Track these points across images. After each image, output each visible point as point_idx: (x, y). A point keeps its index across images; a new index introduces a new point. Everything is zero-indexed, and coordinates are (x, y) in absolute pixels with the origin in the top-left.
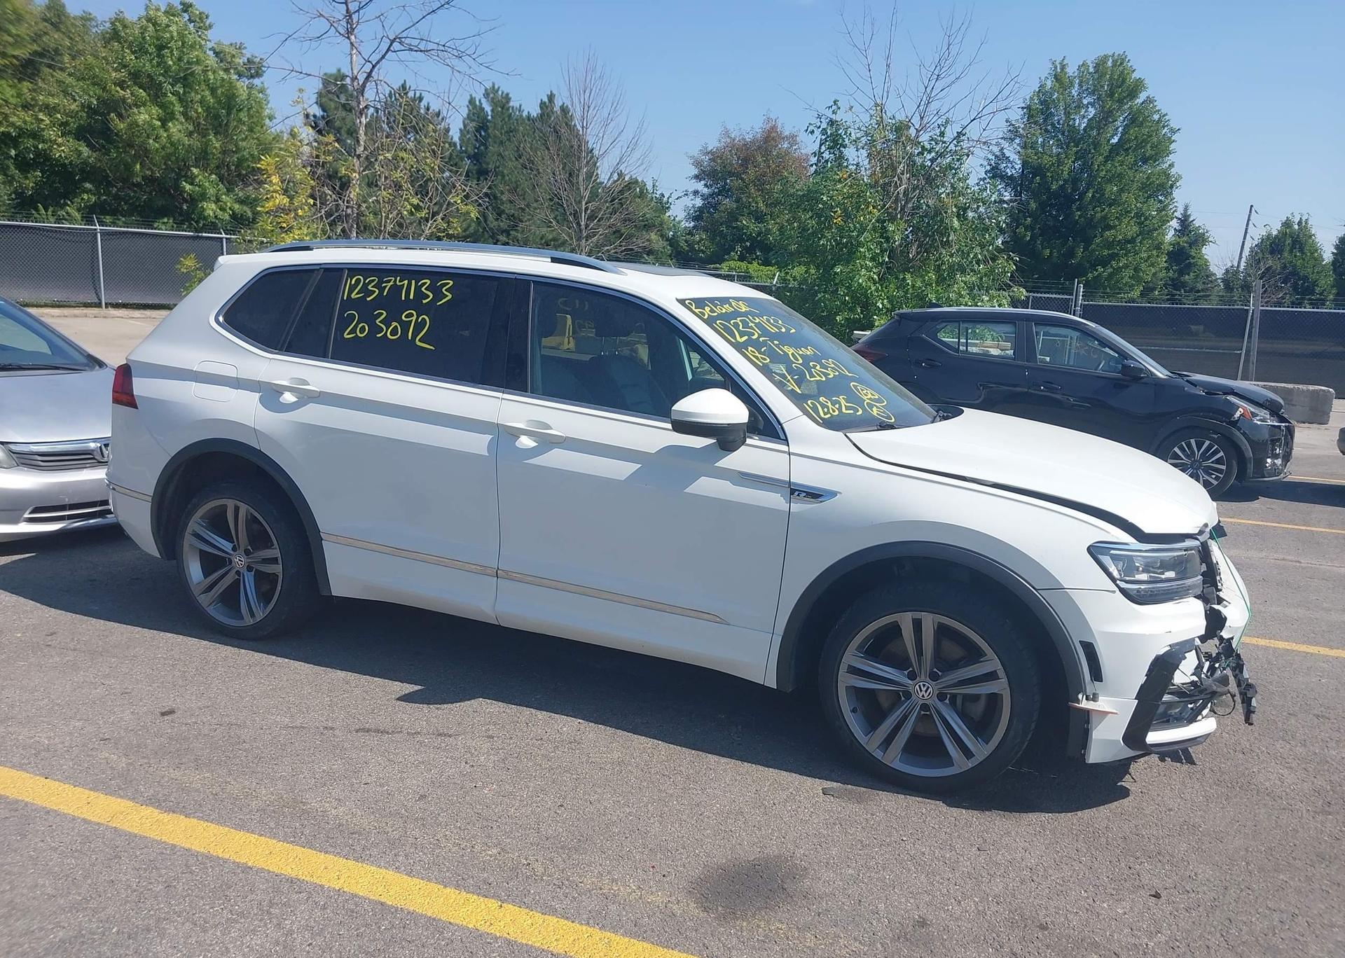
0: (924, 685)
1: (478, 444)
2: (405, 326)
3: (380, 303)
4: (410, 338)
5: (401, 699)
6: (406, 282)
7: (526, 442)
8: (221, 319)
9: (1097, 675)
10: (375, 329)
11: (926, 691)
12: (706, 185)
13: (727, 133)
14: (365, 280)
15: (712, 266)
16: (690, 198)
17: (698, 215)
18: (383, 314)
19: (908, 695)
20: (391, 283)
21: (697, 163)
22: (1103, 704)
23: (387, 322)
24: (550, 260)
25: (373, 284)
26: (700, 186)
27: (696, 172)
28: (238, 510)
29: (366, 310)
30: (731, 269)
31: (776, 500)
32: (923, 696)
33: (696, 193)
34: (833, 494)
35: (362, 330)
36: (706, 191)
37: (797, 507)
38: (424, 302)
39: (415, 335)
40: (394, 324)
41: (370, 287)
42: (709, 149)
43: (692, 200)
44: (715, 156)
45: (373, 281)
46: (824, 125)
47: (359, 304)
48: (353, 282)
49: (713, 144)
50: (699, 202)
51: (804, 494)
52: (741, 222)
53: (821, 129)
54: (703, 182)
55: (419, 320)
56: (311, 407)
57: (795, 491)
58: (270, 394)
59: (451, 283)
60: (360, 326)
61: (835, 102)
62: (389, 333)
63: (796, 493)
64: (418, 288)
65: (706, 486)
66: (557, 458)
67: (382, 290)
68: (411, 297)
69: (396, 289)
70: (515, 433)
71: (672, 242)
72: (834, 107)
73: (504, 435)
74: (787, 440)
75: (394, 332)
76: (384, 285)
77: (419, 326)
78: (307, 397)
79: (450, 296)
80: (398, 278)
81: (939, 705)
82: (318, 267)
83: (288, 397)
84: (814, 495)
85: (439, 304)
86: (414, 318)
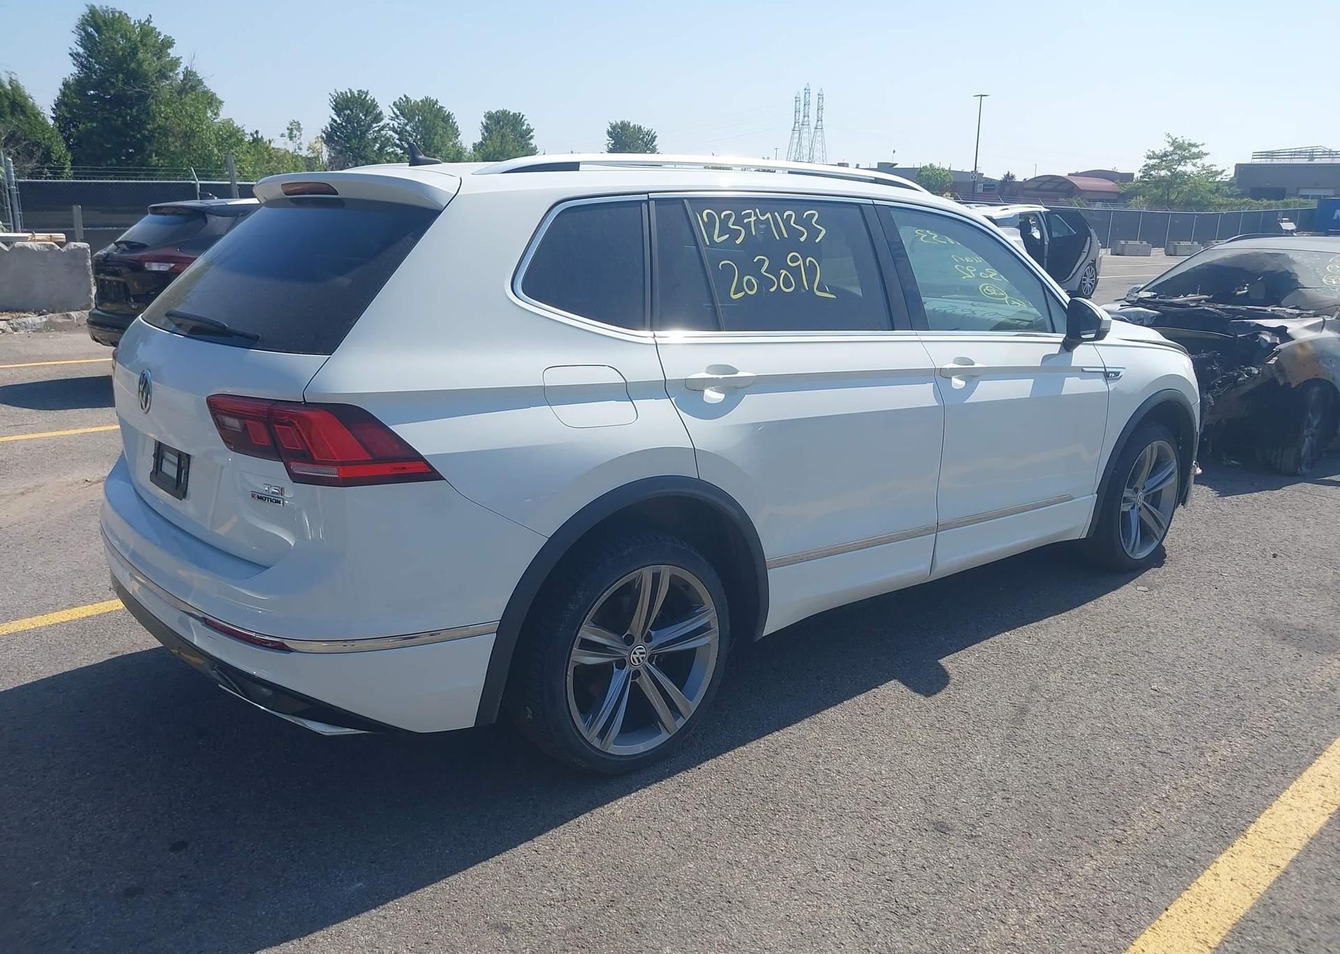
1: (922, 395)
2: (796, 273)
3: (752, 245)
4: (807, 289)
7: (957, 382)
8: (521, 289)
10: (765, 283)
18: (764, 260)
20: (753, 218)
23: (773, 270)
25: (732, 220)
29: (745, 257)
35: (751, 286)
37: (1112, 386)
38: (802, 239)
39: (811, 282)
40: (784, 272)
41: (730, 226)
45: (730, 215)
48: (706, 219)
51: (1113, 375)
55: (807, 264)
56: (749, 398)
57: (1107, 375)
58: (686, 395)
59: (815, 212)
60: (746, 279)
62: (781, 284)
63: (1110, 375)
64: (786, 223)
66: (984, 391)
67: (747, 227)
68: (785, 235)
69: (763, 225)
70: (947, 376)
75: (788, 285)
76: (745, 221)
78: (735, 388)
79: (824, 231)
80: (757, 210)
82: (645, 197)
83: (711, 396)
84: (1116, 373)
85: (817, 241)
86: (800, 262)
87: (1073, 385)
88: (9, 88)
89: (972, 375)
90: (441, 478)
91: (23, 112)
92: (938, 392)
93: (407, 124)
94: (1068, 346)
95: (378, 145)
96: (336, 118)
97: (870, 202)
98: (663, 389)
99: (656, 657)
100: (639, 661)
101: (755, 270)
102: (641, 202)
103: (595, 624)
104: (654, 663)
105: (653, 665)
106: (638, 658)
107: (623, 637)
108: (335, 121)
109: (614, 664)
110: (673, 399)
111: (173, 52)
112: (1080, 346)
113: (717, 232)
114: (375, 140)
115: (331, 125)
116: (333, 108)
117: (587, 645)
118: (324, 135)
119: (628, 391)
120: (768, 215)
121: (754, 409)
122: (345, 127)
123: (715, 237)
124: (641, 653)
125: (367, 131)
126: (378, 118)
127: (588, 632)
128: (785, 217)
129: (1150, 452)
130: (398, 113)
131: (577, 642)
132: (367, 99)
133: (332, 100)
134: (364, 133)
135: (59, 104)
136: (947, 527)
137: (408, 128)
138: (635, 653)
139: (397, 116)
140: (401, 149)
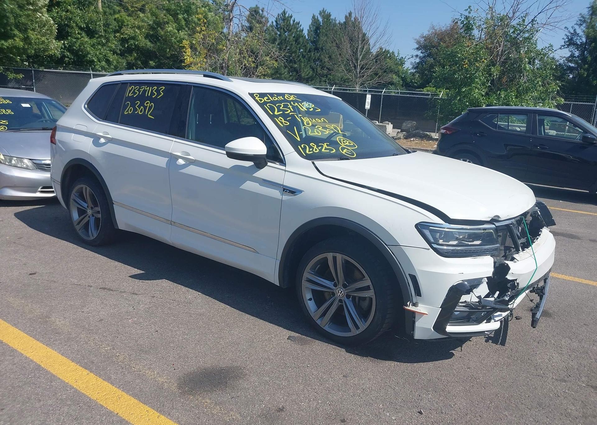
0: (340, 290)
2: (145, 108)
3: (138, 98)
4: (146, 114)
5: (132, 277)
6: (148, 88)
7: (181, 162)
8: (86, 106)
9: (418, 293)
10: (135, 110)
11: (341, 293)
12: (422, 52)
13: (433, 28)
14: (135, 87)
15: (419, 90)
16: (414, 58)
17: (417, 67)
18: (138, 103)
19: (333, 294)
20: (143, 89)
21: (418, 42)
22: (421, 308)
23: (139, 107)
24: (203, 76)
26: (419, 53)
27: (417, 46)
28: (87, 190)
30: (428, 91)
31: (276, 193)
32: (340, 295)
33: (417, 56)
34: (301, 191)
35: (131, 110)
36: (421, 55)
37: (285, 197)
38: (153, 97)
39: (148, 111)
40: (142, 107)
41: (136, 91)
42: (424, 35)
43: (415, 59)
44: (427, 38)
46: (463, 19)
48: (131, 89)
49: (426, 33)
50: (418, 60)
51: (288, 191)
52: (435, 69)
53: (461, 21)
54: (420, 51)
55: (151, 105)
58: (96, 138)
59: (164, 87)
60: (130, 108)
61: (469, 7)
62: (140, 111)
63: (285, 190)
64: (152, 90)
65: (249, 186)
66: (192, 170)
67: (139, 92)
68: (149, 95)
69: (145, 91)
70: (177, 157)
71: (404, 79)
72: (469, 10)
73: (173, 158)
74: (285, 164)
76: (140, 90)
77: (150, 108)
78: (108, 141)
79: (162, 94)
80: (146, 86)
81: (346, 300)
82: (120, 82)
83: (102, 140)
84: (293, 192)
85: (158, 97)
86: (149, 104)
89: (189, 161)
90: (56, 144)
92: (168, 163)
101: (135, 106)
110: (93, 139)
113: (131, 93)
123: (130, 95)
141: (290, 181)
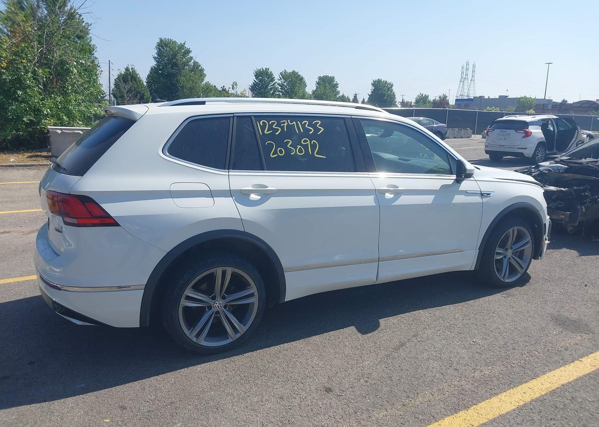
1: (369, 200)
2: (306, 147)
3: (284, 135)
4: (311, 154)
7: (388, 196)
8: (168, 153)
10: (288, 151)
18: (290, 141)
20: (286, 124)
23: (294, 145)
25: (275, 125)
29: (280, 140)
31: (478, 199)
35: (281, 152)
37: (485, 200)
38: (310, 133)
39: (313, 151)
40: (299, 147)
41: (274, 127)
45: (274, 123)
47: (272, 137)
48: (261, 124)
51: (485, 195)
55: (312, 143)
56: (272, 199)
57: (482, 195)
59: (320, 122)
60: (279, 149)
62: (297, 151)
66: (404, 200)
67: (282, 128)
68: (302, 131)
70: (383, 192)
75: (300, 151)
76: (282, 125)
77: (313, 147)
78: (266, 194)
79: (323, 129)
80: (289, 121)
82: (232, 115)
83: (254, 197)
85: (319, 133)
86: (309, 142)
87: (458, 199)
88: (131, 71)
89: (398, 193)
90: (119, 225)
91: (135, 80)
92: (377, 200)
93: (284, 82)
94: (458, 181)
95: (272, 91)
96: (256, 80)
97: (350, 117)
98: (229, 193)
99: (228, 306)
100: (219, 307)
101: (285, 146)
102: (230, 117)
103: (194, 289)
104: (227, 309)
105: (227, 310)
106: (218, 306)
107: (211, 297)
108: (255, 81)
109: (206, 307)
110: (234, 198)
111: (191, 55)
112: (464, 181)
113: (266, 129)
114: (271, 89)
115: (254, 83)
116: (255, 76)
117: (188, 298)
118: (250, 87)
119: (211, 194)
120: (294, 123)
121: (274, 203)
122: (259, 84)
123: (265, 132)
124: (219, 304)
125: (268, 85)
126: (273, 80)
127: (189, 292)
128: (303, 123)
129: (512, 232)
130: (281, 77)
131: (184, 296)
132: (269, 71)
133: (255, 72)
134: (267, 86)
135: (149, 77)
136: (384, 260)
137: (285, 84)
138: (216, 304)
139: (281, 79)
140: (281, 93)
141: (485, 188)
